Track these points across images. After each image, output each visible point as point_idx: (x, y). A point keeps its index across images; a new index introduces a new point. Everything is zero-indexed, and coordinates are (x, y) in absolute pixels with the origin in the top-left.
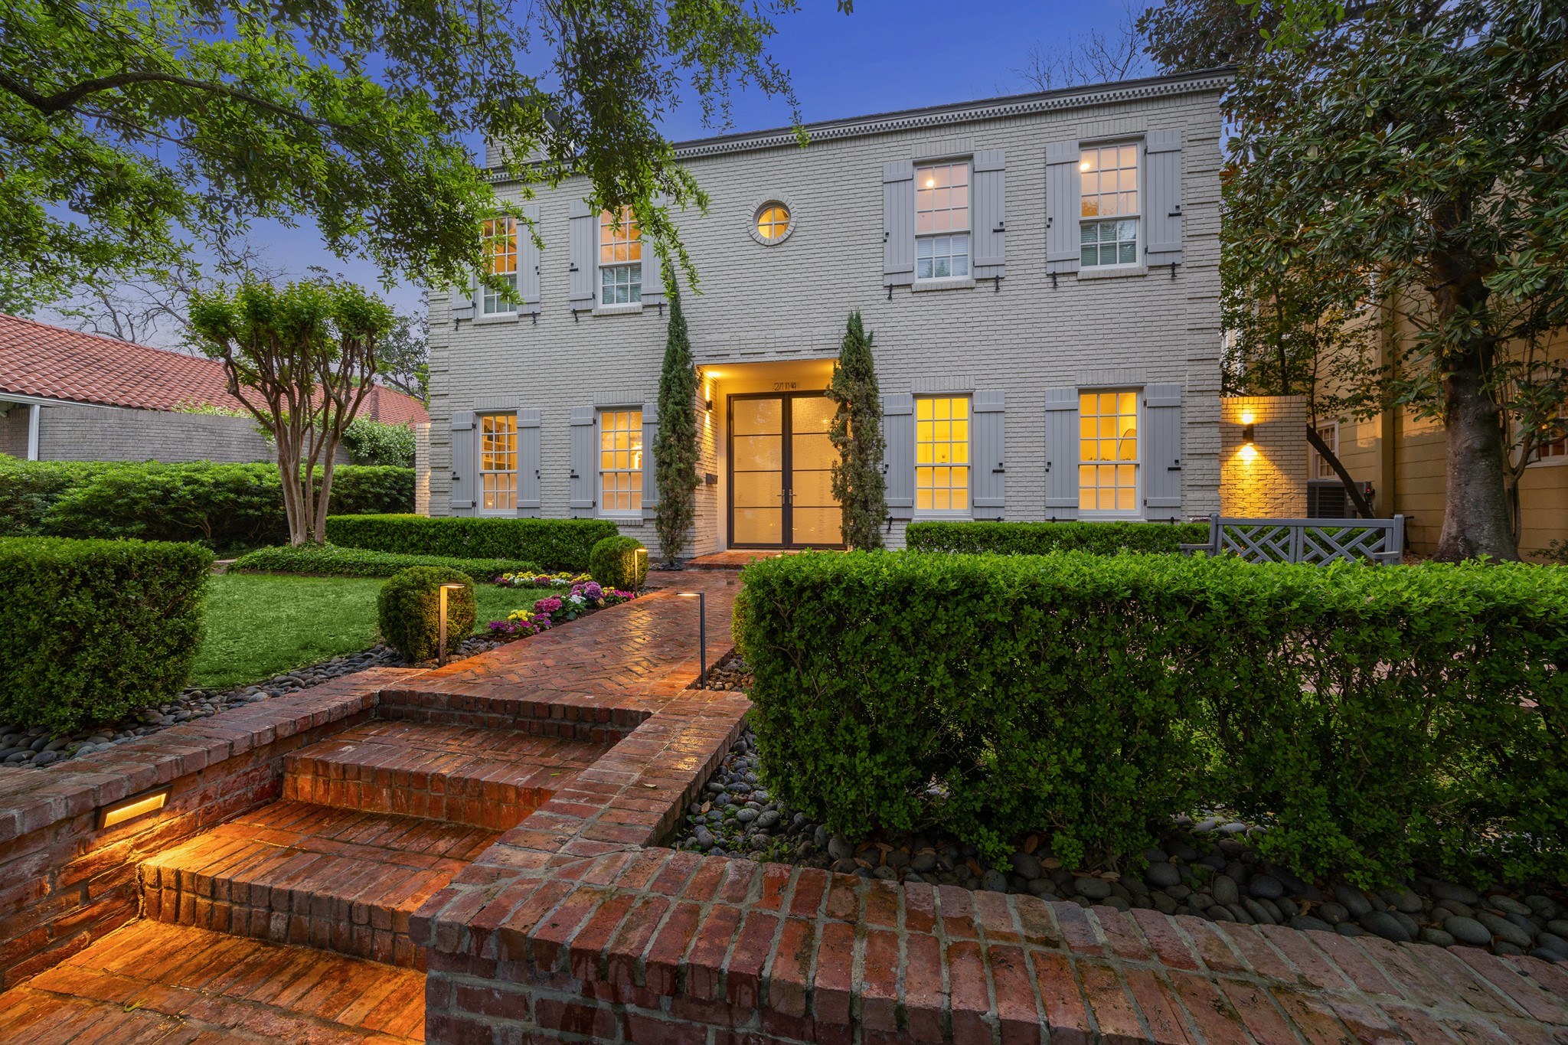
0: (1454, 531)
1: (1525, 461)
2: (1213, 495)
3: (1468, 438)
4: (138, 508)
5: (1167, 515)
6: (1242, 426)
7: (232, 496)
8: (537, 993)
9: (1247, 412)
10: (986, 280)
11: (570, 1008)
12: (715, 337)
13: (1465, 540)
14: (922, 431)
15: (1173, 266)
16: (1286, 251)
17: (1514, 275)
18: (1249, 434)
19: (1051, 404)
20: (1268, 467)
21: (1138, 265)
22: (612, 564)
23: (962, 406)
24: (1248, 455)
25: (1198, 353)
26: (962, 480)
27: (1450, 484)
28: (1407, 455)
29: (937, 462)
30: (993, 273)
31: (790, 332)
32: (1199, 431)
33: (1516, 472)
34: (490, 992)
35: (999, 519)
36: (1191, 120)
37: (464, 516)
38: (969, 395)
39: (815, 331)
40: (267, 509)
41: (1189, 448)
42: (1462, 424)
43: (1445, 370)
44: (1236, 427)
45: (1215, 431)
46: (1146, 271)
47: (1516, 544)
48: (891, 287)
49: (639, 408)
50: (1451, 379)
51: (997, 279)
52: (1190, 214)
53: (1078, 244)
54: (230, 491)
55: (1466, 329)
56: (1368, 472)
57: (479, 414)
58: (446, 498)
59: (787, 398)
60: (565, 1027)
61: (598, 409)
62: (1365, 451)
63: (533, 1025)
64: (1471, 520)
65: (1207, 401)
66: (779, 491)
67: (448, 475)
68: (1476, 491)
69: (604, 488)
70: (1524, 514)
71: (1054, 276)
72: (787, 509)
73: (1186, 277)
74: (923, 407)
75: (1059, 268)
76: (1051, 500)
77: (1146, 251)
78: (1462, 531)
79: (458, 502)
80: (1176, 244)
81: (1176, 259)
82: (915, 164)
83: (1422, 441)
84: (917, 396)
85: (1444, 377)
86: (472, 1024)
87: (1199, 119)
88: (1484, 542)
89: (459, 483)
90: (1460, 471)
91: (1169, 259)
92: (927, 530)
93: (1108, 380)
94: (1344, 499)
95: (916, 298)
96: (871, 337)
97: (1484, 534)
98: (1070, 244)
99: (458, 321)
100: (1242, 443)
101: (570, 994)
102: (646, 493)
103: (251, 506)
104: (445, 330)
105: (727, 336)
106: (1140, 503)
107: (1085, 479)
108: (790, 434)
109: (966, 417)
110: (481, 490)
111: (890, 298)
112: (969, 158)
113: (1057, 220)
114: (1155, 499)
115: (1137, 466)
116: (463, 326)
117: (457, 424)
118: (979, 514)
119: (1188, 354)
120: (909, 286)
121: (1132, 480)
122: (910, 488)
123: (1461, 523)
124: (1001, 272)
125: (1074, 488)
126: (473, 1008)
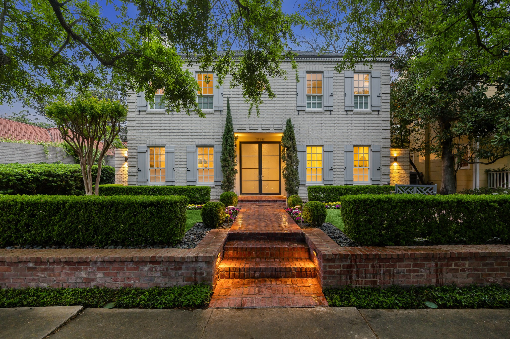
0: (443, 187)
1: (458, 168)
2: (388, 177)
3: (446, 163)
4: (11, 183)
5: (376, 183)
6: (394, 157)
7: (47, 178)
8: (342, 264)
9: (395, 153)
10: (327, 111)
11: (348, 265)
12: (240, 123)
13: (446, 189)
14: (308, 157)
15: (378, 111)
16: (411, 116)
17: (457, 129)
18: (396, 159)
19: (346, 150)
20: (400, 169)
21: (369, 110)
22: (229, 201)
23: (320, 149)
24: (395, 165)
25: (385, 137)
26: (320, 172)
27: (442, 174)
28: (432, 165)
29: (313, 167)
30: (330, 109)
31: (267, 123)
32: (384, 159)
33: (456, 171)
34: (334, 265)
35: (331, 185)
36: (383, 69)
37: (143, 185)
38: (322, 146)
39: (275, 123)
40: (59, 183)
41: (383, 163)
42: (445, 159)
43: (442, 145)
44: (392, 157)
45: (389, 159)
46: (371, 112)
47: (456, 189)
48: (299, 111)
49: (213, 146)
50: (443, 147)
51: (331, 111)
52: (383, 96)
53: (353, 102)
54: (45, 176)
55: (446, 135)
56: (422, 170)
57: (148, 147)
58: (135, 178)
59: (260, 144)
60: (347, 268)
61: (197, 146)
62: (421, 163)
63: (342, 269)
64: (447, 184)
65: (386, 150)
66: (257, 175)
67: (136, 169)
68: (448, 176)
69: (199, 174)
70: (458, 182)
71: (347, 111)
72: (260, 181)
73: (382, 114)
74: (309, 149)
75: (348, 109)
76: (347, 179)
77: (371, 106)
78: (445, 187)
79: (140, 179)
80: (379, 104)
81: (379, 109)
82: (307, 72)
83: (435, 161)
84: (307, 146)
85: (441, 147)
86: (331, 271)
87: (385, 69)
88: (450, 189)
89: (141, 172)
90: (445, 171)
91: (377, 109)
92: (315, 188)
93: (361, 143)
94: (416, 177)
95: (307, 115)
96: (293, 126)
97: (450, 188)
98: (350, 102)
99: (140, 111)
100: (394, 162)
101: (348, 263)
102: (216, 176)
103: (53, 181)
104: (134, 114)
105: (245, 123)
106: (369, 179)
107: (355, 173)
108: (261, 156)
109: (321, 152)
110: (149, 175)
111: (299, 114)
112: (322, 72)
113: (348, 94)
114: (373, 178)
115: (369, 168)
116: (142, 113)
117: (139, 150)
118: (326, 183)
119: (382, 137)
120: (305, 111)
121: (367, 173)
122: (304, 175)
123: (445, 185)
124: (332, 109)
125: (352, 175)
126: (331, 268)
